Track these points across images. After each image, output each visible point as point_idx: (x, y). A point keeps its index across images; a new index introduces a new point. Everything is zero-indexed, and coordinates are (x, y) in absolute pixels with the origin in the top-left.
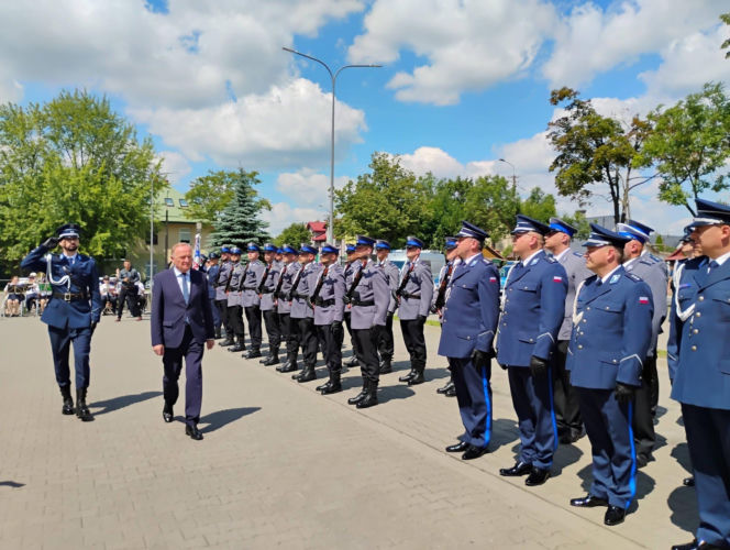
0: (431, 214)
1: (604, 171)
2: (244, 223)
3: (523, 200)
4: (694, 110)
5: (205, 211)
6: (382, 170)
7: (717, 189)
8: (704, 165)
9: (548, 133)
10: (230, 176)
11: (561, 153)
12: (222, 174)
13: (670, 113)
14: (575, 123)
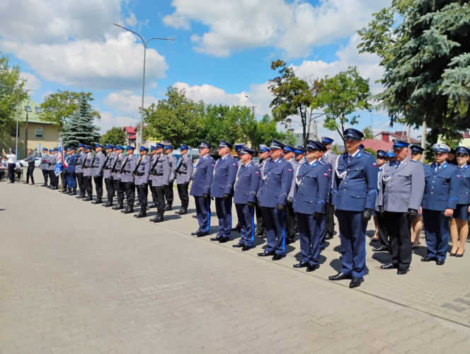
0: (203, 126)
1: (298, 109)
2: (85, 127)
3: (258, 121)
4: (343, 80)
5: (54, 116)
6: (175, 98)
7: (352, 123)
8: (346, 110)
9: (269, 86)
10: (72, 94)
11: (276, 97)
12: (67, 92)
13: (331, 81)
14: (283, 81)
